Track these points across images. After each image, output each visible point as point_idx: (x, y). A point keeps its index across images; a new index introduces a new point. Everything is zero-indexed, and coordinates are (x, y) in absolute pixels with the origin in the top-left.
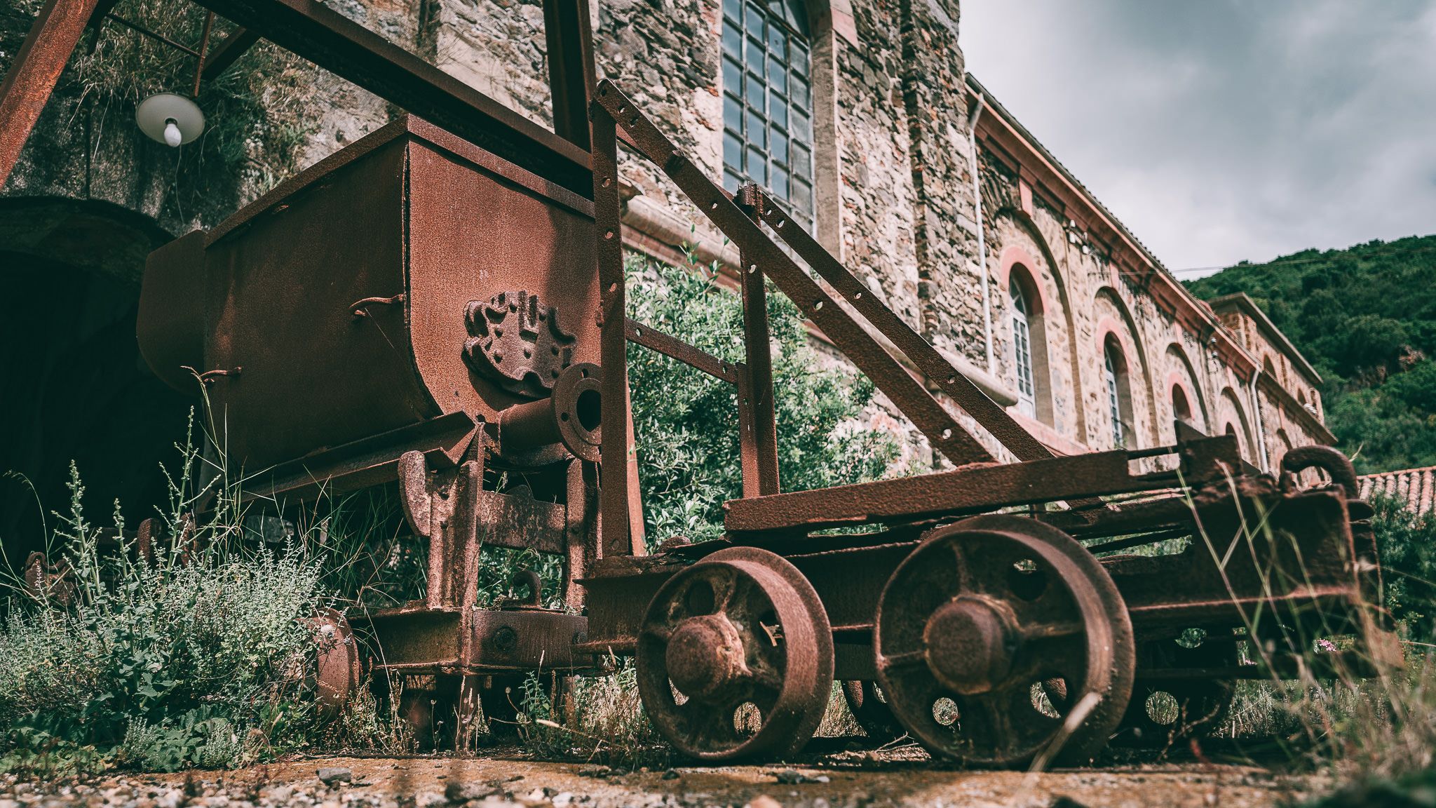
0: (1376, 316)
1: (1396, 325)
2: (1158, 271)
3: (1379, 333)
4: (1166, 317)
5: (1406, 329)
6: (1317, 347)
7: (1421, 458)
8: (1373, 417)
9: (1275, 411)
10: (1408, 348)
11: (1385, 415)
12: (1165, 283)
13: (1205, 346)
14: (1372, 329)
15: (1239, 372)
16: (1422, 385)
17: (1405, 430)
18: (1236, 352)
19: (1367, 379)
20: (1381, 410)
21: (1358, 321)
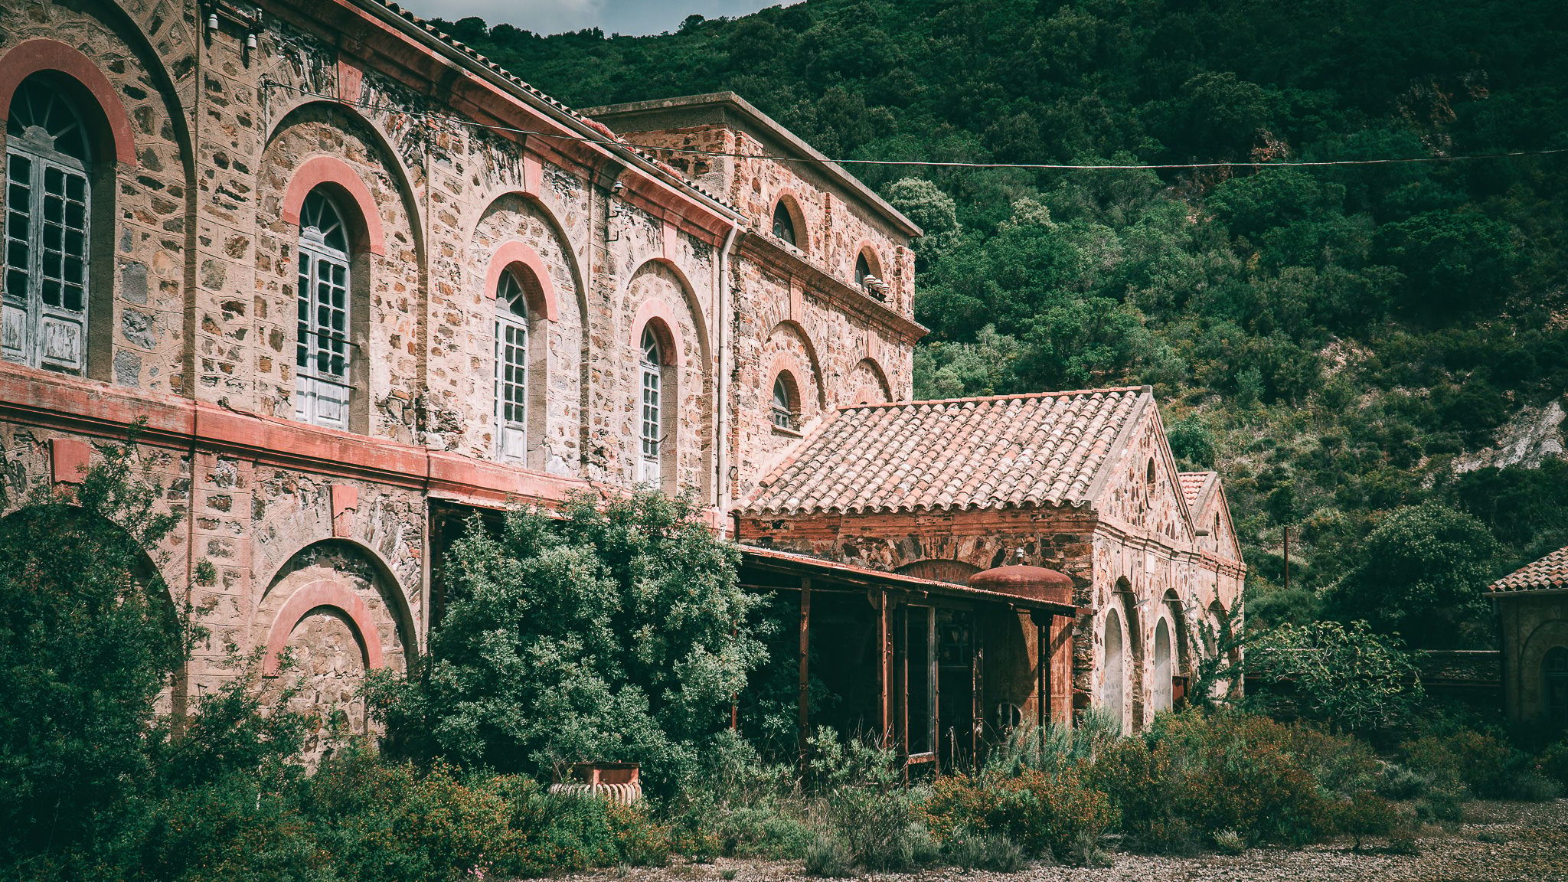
0: (1231, 75)
1: (1255, 94)
2: (466, 72)
3: (1230, 106)
4: (501, 147)
5: (1272, 103)
6: (1142, 118)
7: (1216, 324)
8: (1174, 249)
9: (782, 292)
10: (1267, 134)
11: (1193, 248)
12: (489, 92)
13: (605, 193)
14: (1222, 98)
15: (696, 232)
16: (1257, 202)
17: (1212, 274)
18: (681, 202)
19: (1202, 181)
20: (1190, 238)
21: (1205, 80)
